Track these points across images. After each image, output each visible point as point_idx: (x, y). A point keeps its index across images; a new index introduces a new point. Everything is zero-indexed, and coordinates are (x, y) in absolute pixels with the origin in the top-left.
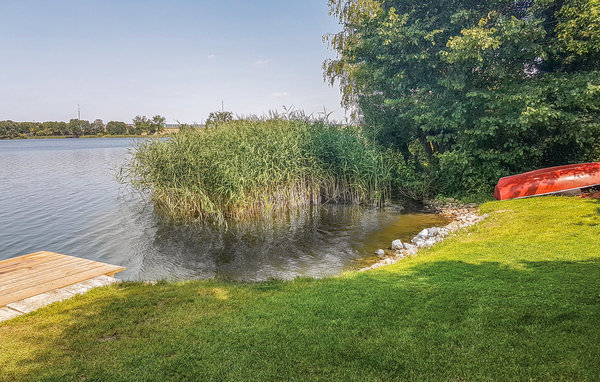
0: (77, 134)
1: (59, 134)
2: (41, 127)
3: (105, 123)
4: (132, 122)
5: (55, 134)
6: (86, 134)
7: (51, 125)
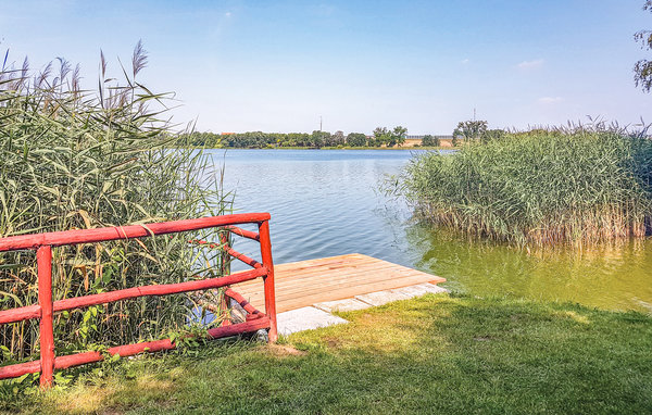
0: (318, 146)
1: (302, 145)
2: (287, 138)
3: (346, 134)
4: (372, 134)
5: (299, 145)
6: (327, 145)
7: (295, 136)
